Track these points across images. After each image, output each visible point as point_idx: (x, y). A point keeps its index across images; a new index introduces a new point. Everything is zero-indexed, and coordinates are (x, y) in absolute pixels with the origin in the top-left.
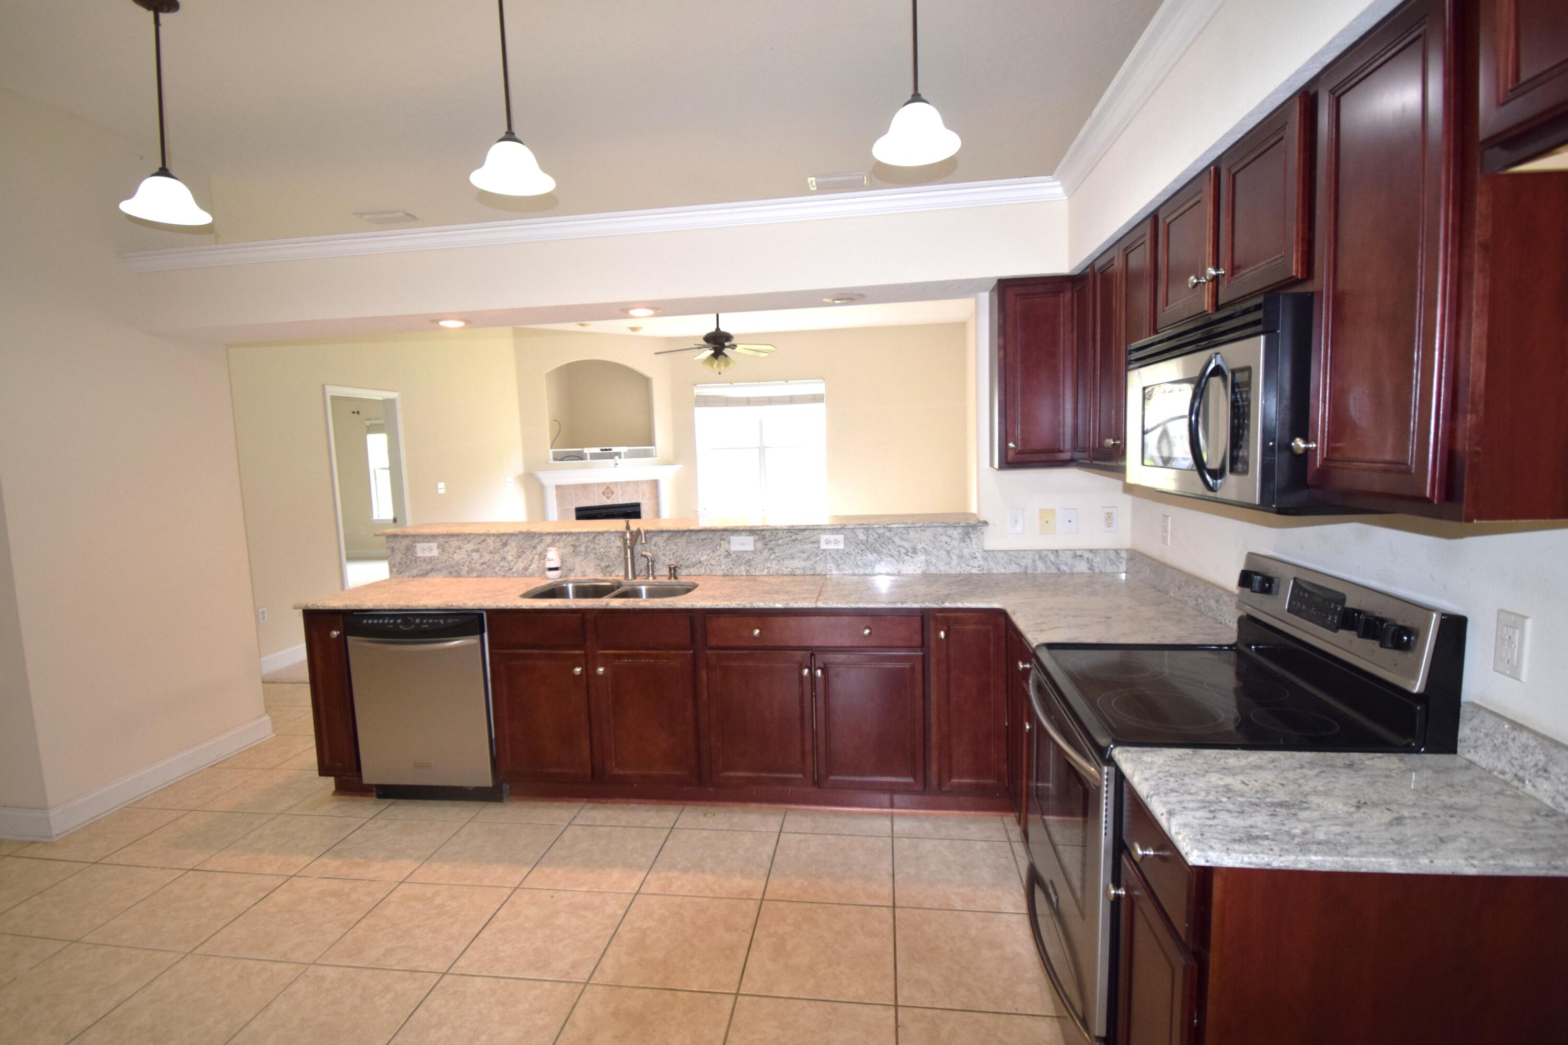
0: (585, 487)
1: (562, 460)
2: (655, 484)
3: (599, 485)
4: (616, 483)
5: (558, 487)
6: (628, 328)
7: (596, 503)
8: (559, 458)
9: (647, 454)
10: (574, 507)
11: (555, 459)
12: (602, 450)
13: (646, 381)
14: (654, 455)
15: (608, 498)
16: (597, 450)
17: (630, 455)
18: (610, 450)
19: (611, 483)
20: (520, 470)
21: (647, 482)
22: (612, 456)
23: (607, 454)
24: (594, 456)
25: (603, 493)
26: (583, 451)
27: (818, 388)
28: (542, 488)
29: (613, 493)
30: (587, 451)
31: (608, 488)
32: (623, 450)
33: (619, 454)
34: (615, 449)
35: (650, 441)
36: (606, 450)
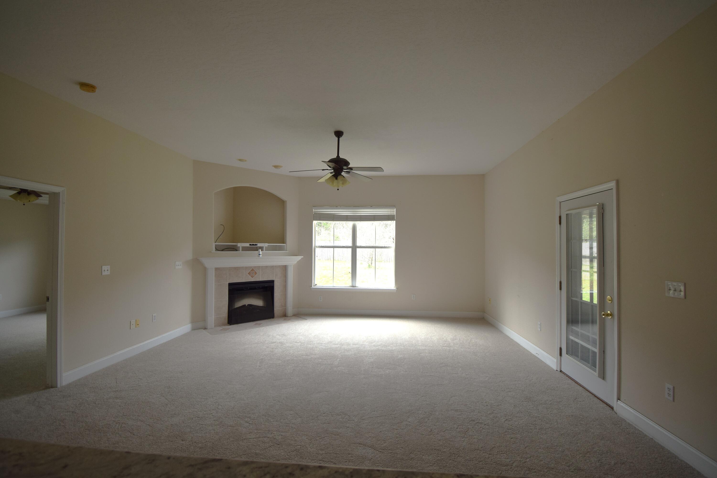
0: (237, 269)
1: (222, 251)
2: (285, 268)
3: (246, 268)
4: (259, 267)
5: (217, 269)
6: (273, 166)
7: (244, 281)
8: (218, 249)
9: (280, 249)
10: (228, 283)
11: (217, 249)
12: (250, 245)
13: (282, 203)
14: (285, 250)
15: (252, 277)
16: (247, 245)
17: (268, 249)
18: (256, 245)
19: (255, 267)
20: (189, 256)
21: (280, 266)
22: (257, 249)
23: (254, 248)
24: (245, 249)
25: (249, 273)
26: (237, 245)
27: (393, 212)
28: (205, 269)
29: (256, 273)
30: (240, 245)
31: (253, 270)
32: (265, 245)
33: (262, 248)
34: (259, 245)
35: (283, 241)
36: (253, 245)
